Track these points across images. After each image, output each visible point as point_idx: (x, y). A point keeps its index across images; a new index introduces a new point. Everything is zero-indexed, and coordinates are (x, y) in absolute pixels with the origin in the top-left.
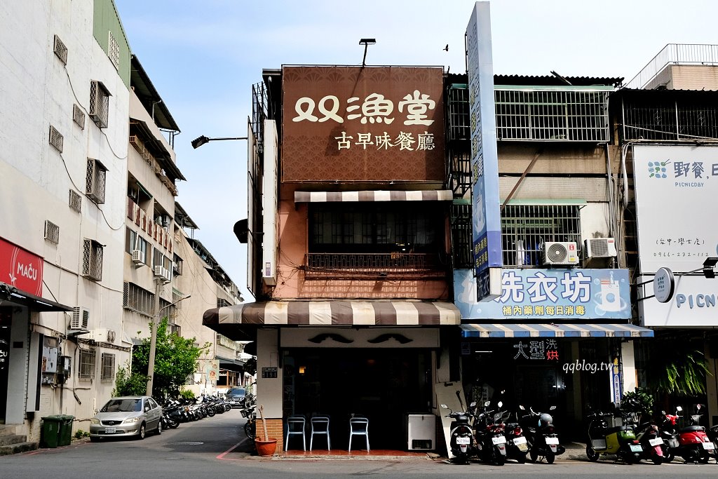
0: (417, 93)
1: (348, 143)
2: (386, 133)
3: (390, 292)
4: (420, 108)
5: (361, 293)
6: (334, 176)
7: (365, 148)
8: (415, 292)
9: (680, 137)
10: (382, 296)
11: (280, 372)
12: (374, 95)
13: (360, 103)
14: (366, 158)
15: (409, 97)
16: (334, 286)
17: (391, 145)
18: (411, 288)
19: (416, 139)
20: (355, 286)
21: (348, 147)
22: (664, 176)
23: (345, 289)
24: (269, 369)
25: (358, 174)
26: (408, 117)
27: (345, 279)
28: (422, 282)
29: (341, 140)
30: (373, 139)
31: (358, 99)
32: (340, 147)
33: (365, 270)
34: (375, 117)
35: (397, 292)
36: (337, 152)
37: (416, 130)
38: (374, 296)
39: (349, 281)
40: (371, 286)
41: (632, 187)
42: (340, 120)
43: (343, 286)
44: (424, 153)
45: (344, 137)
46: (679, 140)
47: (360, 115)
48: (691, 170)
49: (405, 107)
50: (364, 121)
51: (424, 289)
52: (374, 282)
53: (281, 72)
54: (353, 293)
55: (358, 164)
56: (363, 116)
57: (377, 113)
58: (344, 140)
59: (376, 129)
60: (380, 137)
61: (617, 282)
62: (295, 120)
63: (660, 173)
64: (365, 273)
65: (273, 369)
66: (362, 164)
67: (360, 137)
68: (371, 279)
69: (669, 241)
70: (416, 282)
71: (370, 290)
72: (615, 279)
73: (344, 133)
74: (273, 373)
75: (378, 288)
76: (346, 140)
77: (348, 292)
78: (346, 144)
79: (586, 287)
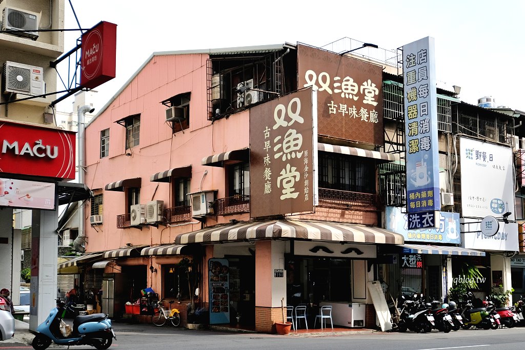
0: (369, 81)
1: (335, 109)
2: (354, 107)
3: (349, 218)
4: (371, 93)
5: (334, 218)
6: (328, 132)
7: (343, 115)
8: (361, 220)
9: (479, 136)
10: (345, 221)
11: (285, 272)
12: (348, 78)
13: (341, 81)
14: (344, 122)
15: (365, 83)
16: (320, 212)
17: (357, 116)
18: (359, 216)
19: (369, 114)
20: (331, 213)
21: (335, 112)
22: (472, 158)
23: (325, 214)
24: (279, 271)
25: (340, 133)
26: (365, 97)
27: (326, 207)
28: (364, 213)
29: (331, 107)
30: (348, 110)
31: (339, 78)
32: (330, 112)
33: (338, 202)
34: (349, 94)
35: (352, 219)
36: (329, 115)
37: (369, 107)
38: (341, 220)
39: (328, 209)
40: (339, 214)
41: (459, 163)
42: (330, 92)
43: (324, 212)
44: (373, 125)
45: (332, 105)
46: (479, 137)
47: (341, 91)
48: (482, 156)
49: (364, 90)
50: (343, 95)
51: (366, 218)
52: (341, 211)
53: (296, 47)
54: (330, 217)
55: (340, 125)
56: (342, 92)
57: (349, 91)
58: (332, 107)
59: (350, 102)
60: (351, 109)
61: (455, 221)
62: (305, 86)
63: (470, 156)
64: (337, 204)
65: (281, 271)
66: (342, 126)
67: (341, 107)
68: (339, 209)
69: (473, 198)
70: (362, 212)
71: (339, 216)
72: (454, 219)
73: (332, 102)
74: (281, 273)
75: (343, 215)
76: (334, 107)
77: (327, 217)
78: (333, 111)
79: (443, 223)
